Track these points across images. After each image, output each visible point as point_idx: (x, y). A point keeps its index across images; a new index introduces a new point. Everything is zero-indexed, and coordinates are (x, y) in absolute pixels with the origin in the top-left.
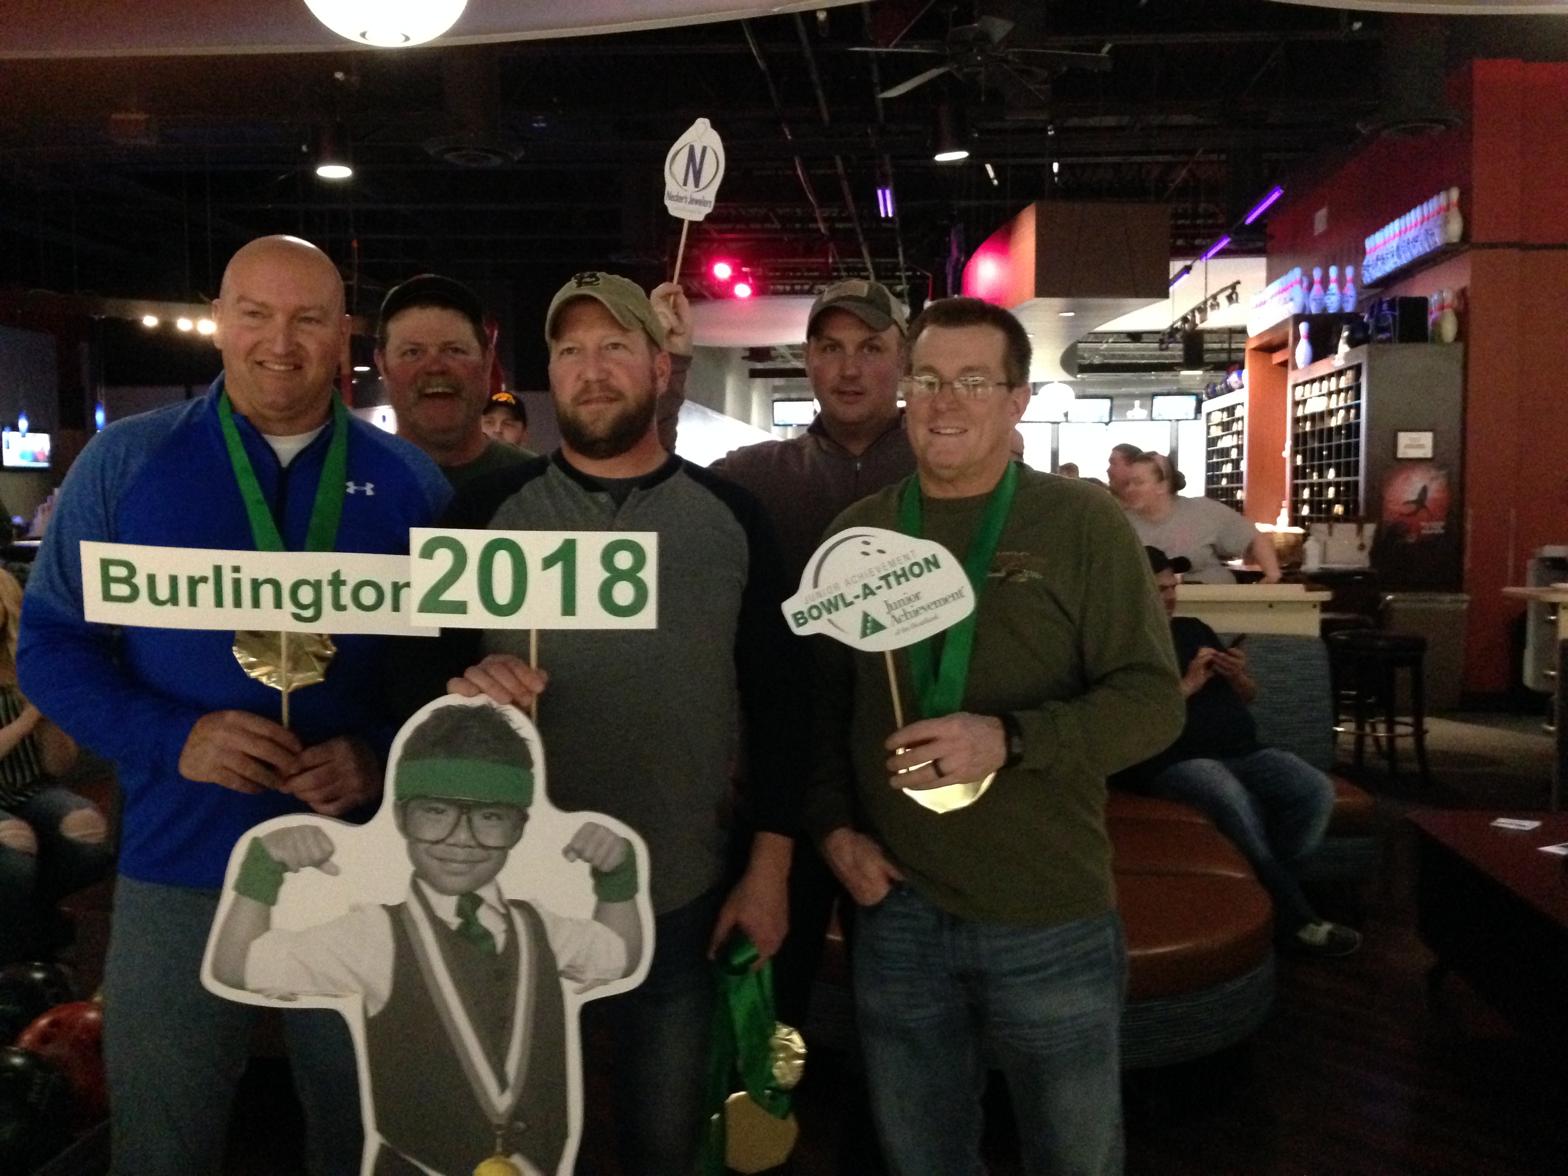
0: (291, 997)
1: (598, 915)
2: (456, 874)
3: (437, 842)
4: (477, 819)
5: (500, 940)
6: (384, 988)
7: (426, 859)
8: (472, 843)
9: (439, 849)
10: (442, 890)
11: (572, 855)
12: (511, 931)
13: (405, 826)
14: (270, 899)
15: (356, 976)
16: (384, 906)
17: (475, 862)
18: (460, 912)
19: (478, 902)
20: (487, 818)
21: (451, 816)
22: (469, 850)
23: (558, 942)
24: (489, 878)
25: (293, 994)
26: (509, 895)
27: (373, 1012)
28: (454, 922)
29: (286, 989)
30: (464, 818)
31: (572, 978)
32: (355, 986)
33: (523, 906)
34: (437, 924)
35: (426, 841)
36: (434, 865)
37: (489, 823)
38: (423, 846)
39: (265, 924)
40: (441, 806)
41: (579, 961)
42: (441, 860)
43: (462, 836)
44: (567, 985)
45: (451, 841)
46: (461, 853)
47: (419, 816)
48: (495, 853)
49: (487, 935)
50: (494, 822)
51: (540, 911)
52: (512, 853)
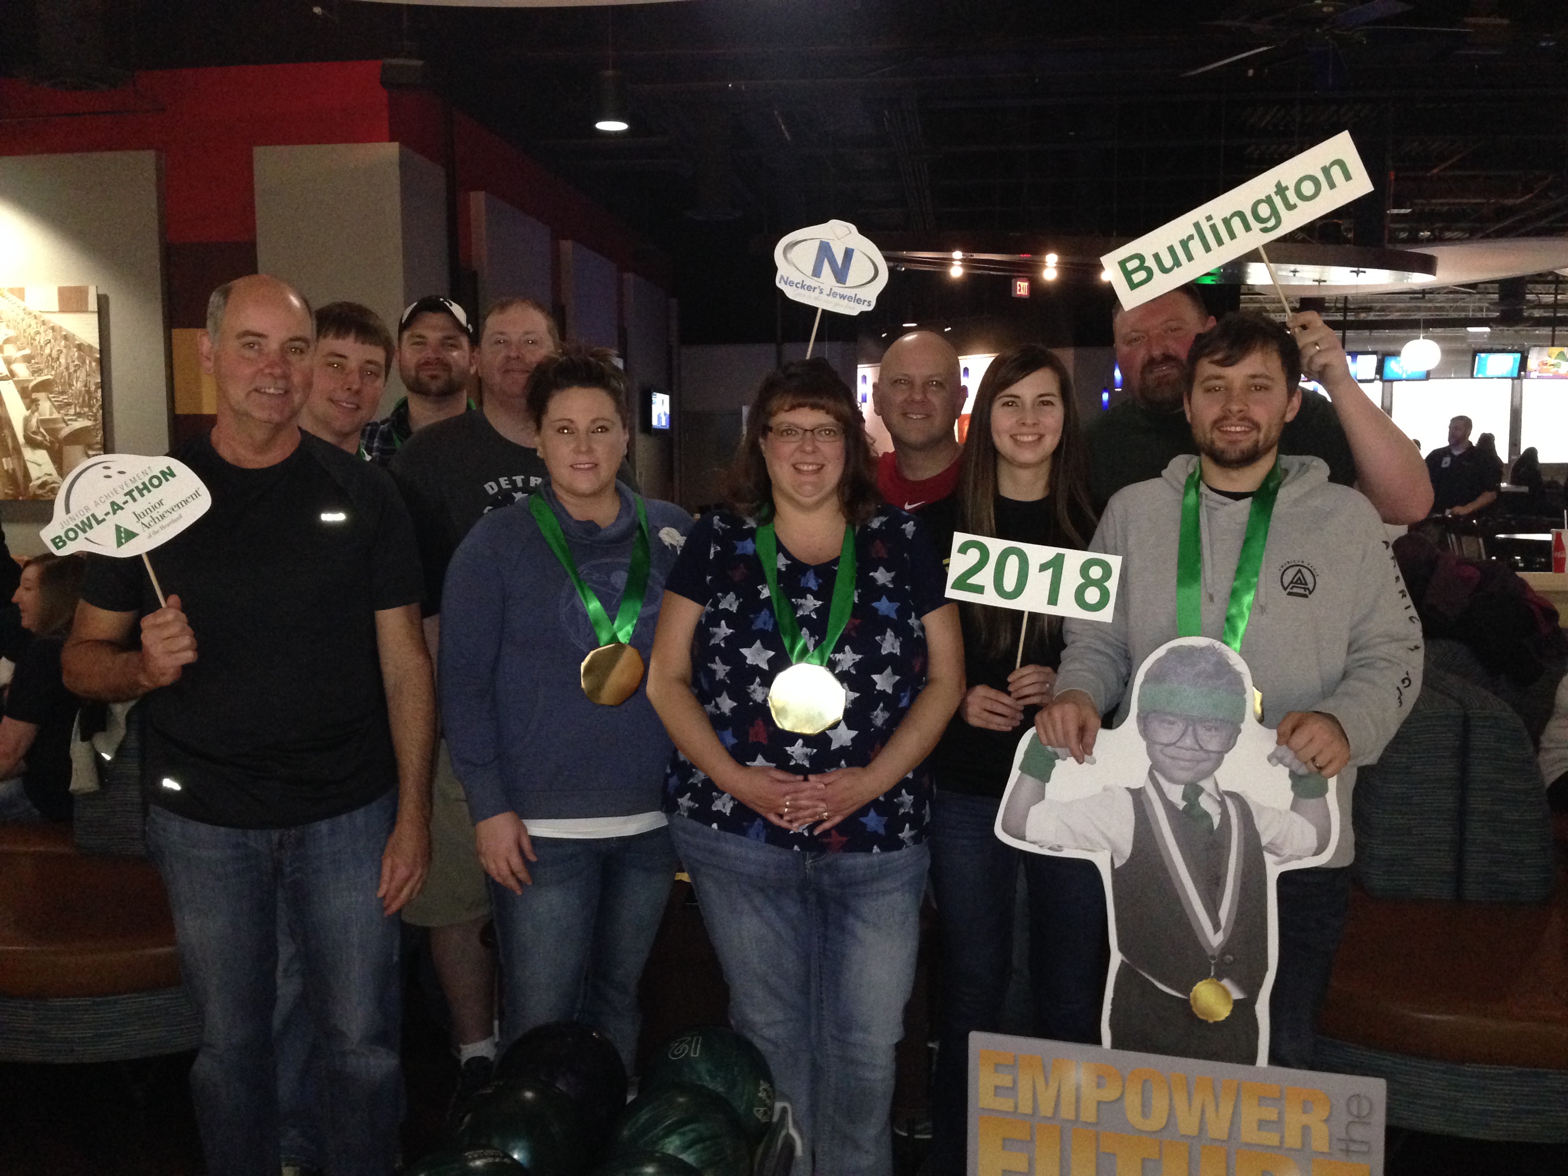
0: (1059, 849)
1: (1294, 807)
2: (1182, 769)
3: (1168, 745)
4: (1201, 731)
5: (1216, 821)
6: (1127, 849)
7: (1161, 757)
8: (1197, 747)
9: (1171, 751)
10: (1172, 780)
11: (1275, 761)
12: (1225, 814)
13: (1145, 731)
14: (1045, 777)
15: (1108, 839)
16: (1128, 789)
17: (1198, 762)
18: (1185, 797)
19: (1200, 790)
20: (1210, 730)
21: (1179, 727)
22: (1194, 752)
23: (1260, 824)
24: (1209, 773)
25: (1059, 846)
26: (1223, 787)
27: (1117, 865)
28: (1181, 804)
29: (1055, 843)
30: (1190, 728)
31: (1272, 852)
32: (1105, 844)
33: (1234, 796)
34: (1169, 806)
35: (1162, 744)
36: (1168, 761)
37: (1208, 733)
38: (1158, 747)
39: (1041, 796)
40: (1172, 719)
41: (1278, 842)
42: (1173, 758)
43: (1188, 741)
44: (1269, 858)
45: (1179, 744)
46: (1188, 755)
47: (1155, 725)
48: (1213, 755)
49: (1207, 816)
50: (1213, 733)
51: (1249, 801)
52: (1226, 756)
